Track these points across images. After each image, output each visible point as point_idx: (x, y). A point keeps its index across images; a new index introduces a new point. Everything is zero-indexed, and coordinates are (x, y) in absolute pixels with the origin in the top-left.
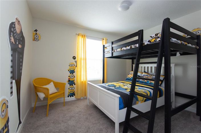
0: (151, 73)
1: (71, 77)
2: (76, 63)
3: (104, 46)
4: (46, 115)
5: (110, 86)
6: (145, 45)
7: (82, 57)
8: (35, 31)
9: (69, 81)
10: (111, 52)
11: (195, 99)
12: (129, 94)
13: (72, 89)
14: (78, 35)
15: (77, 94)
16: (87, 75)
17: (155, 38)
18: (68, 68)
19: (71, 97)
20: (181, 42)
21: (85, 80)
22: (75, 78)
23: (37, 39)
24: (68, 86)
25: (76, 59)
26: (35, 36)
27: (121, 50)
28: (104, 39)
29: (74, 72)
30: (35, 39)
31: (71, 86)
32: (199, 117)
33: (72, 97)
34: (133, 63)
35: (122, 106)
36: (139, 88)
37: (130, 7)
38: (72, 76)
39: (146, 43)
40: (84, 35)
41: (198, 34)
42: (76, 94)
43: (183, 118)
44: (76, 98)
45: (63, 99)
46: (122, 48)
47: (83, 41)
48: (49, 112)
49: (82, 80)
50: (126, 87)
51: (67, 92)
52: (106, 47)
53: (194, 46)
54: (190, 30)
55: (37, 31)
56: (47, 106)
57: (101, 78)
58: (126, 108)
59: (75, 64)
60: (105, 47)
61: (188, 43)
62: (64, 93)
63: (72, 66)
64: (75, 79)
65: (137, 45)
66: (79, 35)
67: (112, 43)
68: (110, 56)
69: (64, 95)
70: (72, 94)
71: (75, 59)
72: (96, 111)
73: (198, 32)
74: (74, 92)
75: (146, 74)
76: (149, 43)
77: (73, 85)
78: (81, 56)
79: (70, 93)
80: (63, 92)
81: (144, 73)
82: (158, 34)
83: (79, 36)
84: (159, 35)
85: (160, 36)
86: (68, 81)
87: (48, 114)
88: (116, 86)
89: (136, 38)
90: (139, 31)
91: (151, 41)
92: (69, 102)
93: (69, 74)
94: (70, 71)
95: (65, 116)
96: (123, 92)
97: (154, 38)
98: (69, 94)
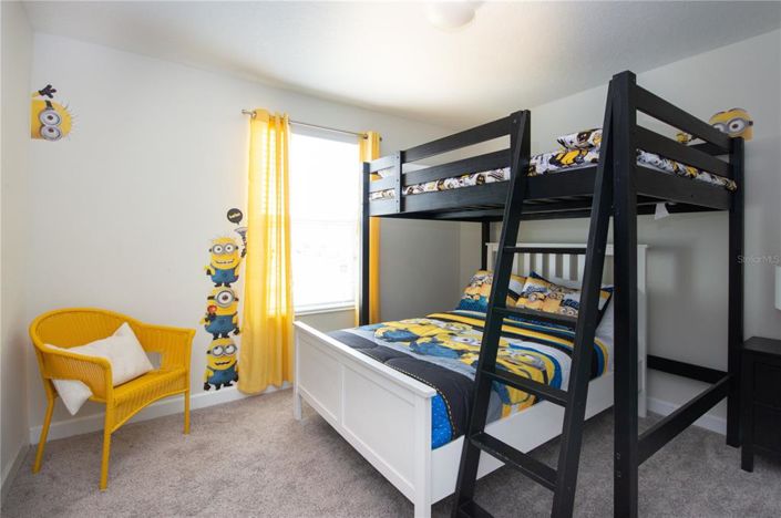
0: (559, 279)
1: (221, 299)
2: (244, 238)
3: (367, 166)
4: (97, 485)
5: (393, 340)
6: (539, 175)
7: (272, 212)
8: (42, 93)
9: (211, 317)
10: (396, 193)
11: (722, 381)
12: (473, 378)
13: (224, 353)
14: (254, 118)
15: (249, 375)
16: (295, 290)
17: (577, 148)
18: (208, 260)
19: (218, 388)
20: (675, 168)
21: (284, 311)
22: (239, 303)
23: (51, 130)
24: (204, 339)
25: (244, 223)
26: (45, 117)
27: (440, 190)
28: (366, 138)
29: (236, 279)
30: (45, 131)
31: (221, 341)
32: (737, 453)
33: (223, 389)
34: (486, 238)
35: (445, 430)
36: (512, 346)
37: (476, 13)
38: (225, 298)
39: (541, 166)
40: (278, 121)
41: (733, 133)
42: (242, 375)
43: (680, 457)
44: (244, 393)
45: (183, 398)
46: (443, 180)
47: (273, 143)
48: (110, 466)
49: (271, 312)
50: (461, 342)
51: (201, 367)
52: (376, 173)
53: (719, 181)
54: (704, 115)
55: (54, 91)
56: (102, 440)
57: (354, 301)
58: (463, 438)
59: (240, 243)
60: (373, 169)
61: (700, 171)
62: (185, 375)
63: (224, 252)
64: (240, 307)
65: (506, 173)
66: (254, 115)
67: (403, 157)
68: (395, 209)
69: (186, 384)
70: (226, 377)
71: (237, 220)
72: (334, 451)
73: (732, 124)
74: (233, 366)
75: (538, 285)
76: (553, 167)
77: (231, 334)
78: (267, 209)
79: (215, 371)
80: (182, 371)
81: (529, 279)
82: (589, 134)
83: (257, 122)
84: (596, 139)
85: (598, 143)
86: (206, 320)
87: (109, 479)
88: (418, 337)
89: (503, 143)
90: (514, 115)
91: (563, 161)
92: (211, 410)
93: (209, 286)
94: (213, 272)
95: (191, 484)
96: (447, 366)
97: (573, 150)
98: (212, 374)
